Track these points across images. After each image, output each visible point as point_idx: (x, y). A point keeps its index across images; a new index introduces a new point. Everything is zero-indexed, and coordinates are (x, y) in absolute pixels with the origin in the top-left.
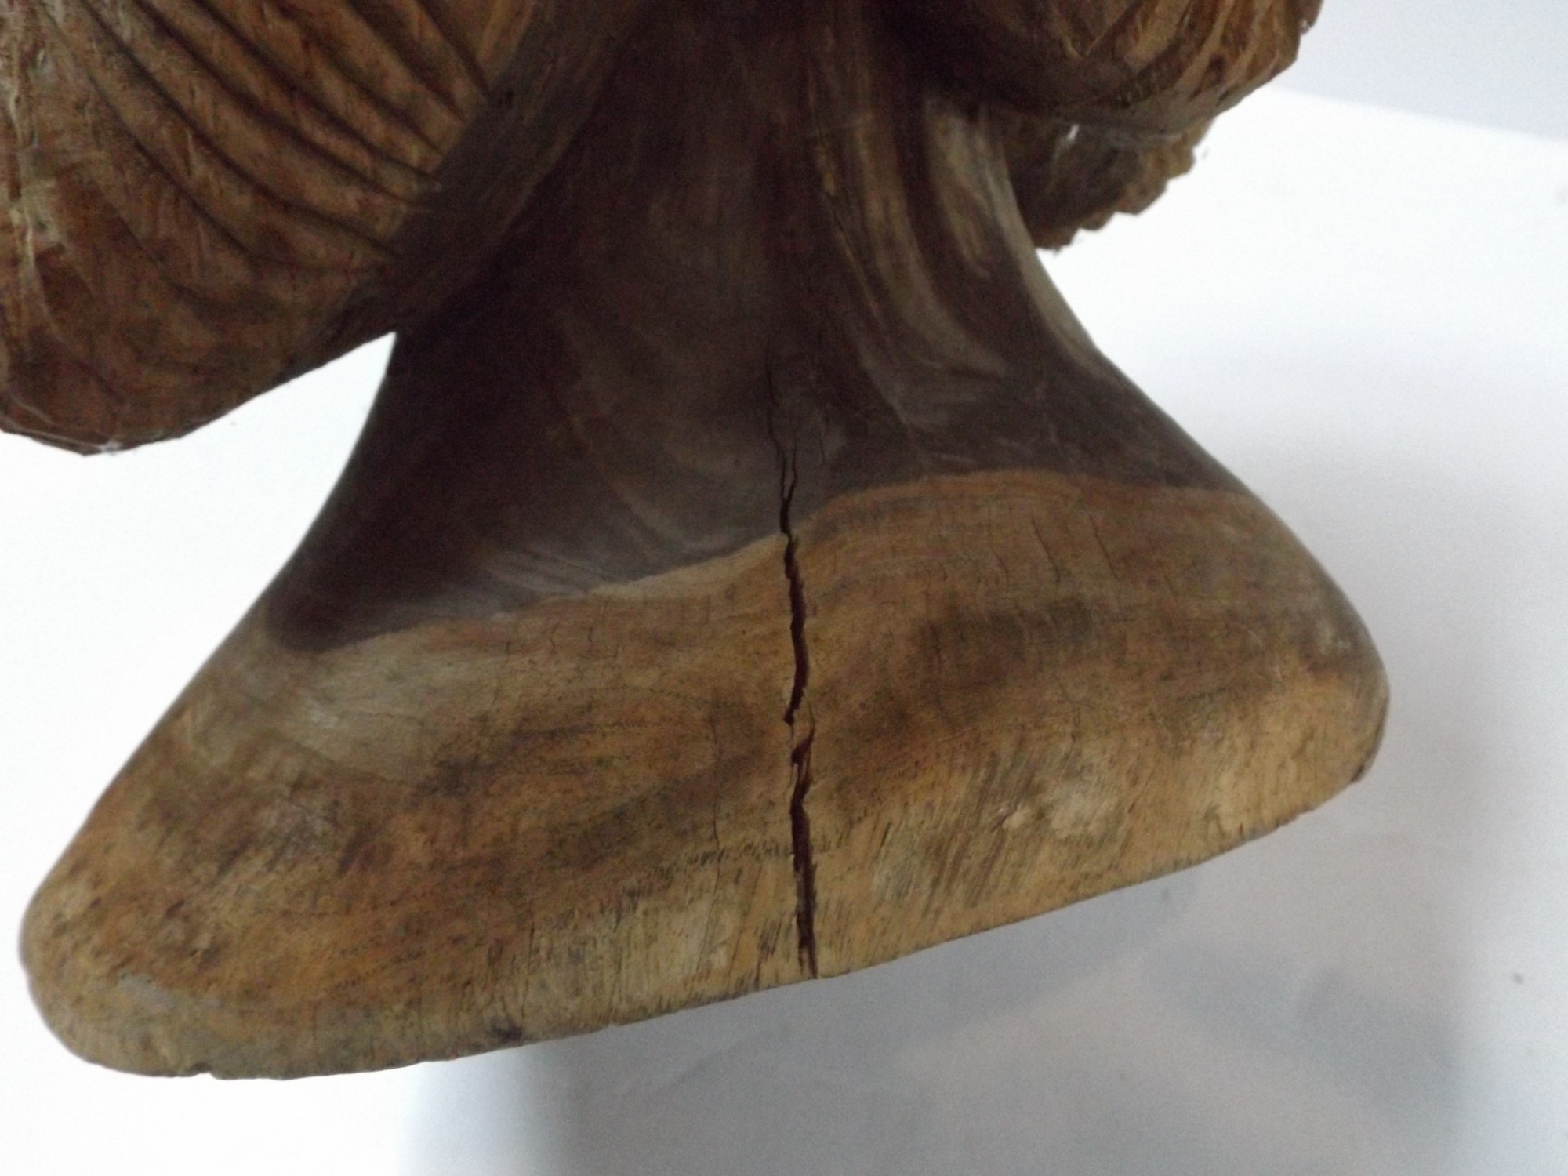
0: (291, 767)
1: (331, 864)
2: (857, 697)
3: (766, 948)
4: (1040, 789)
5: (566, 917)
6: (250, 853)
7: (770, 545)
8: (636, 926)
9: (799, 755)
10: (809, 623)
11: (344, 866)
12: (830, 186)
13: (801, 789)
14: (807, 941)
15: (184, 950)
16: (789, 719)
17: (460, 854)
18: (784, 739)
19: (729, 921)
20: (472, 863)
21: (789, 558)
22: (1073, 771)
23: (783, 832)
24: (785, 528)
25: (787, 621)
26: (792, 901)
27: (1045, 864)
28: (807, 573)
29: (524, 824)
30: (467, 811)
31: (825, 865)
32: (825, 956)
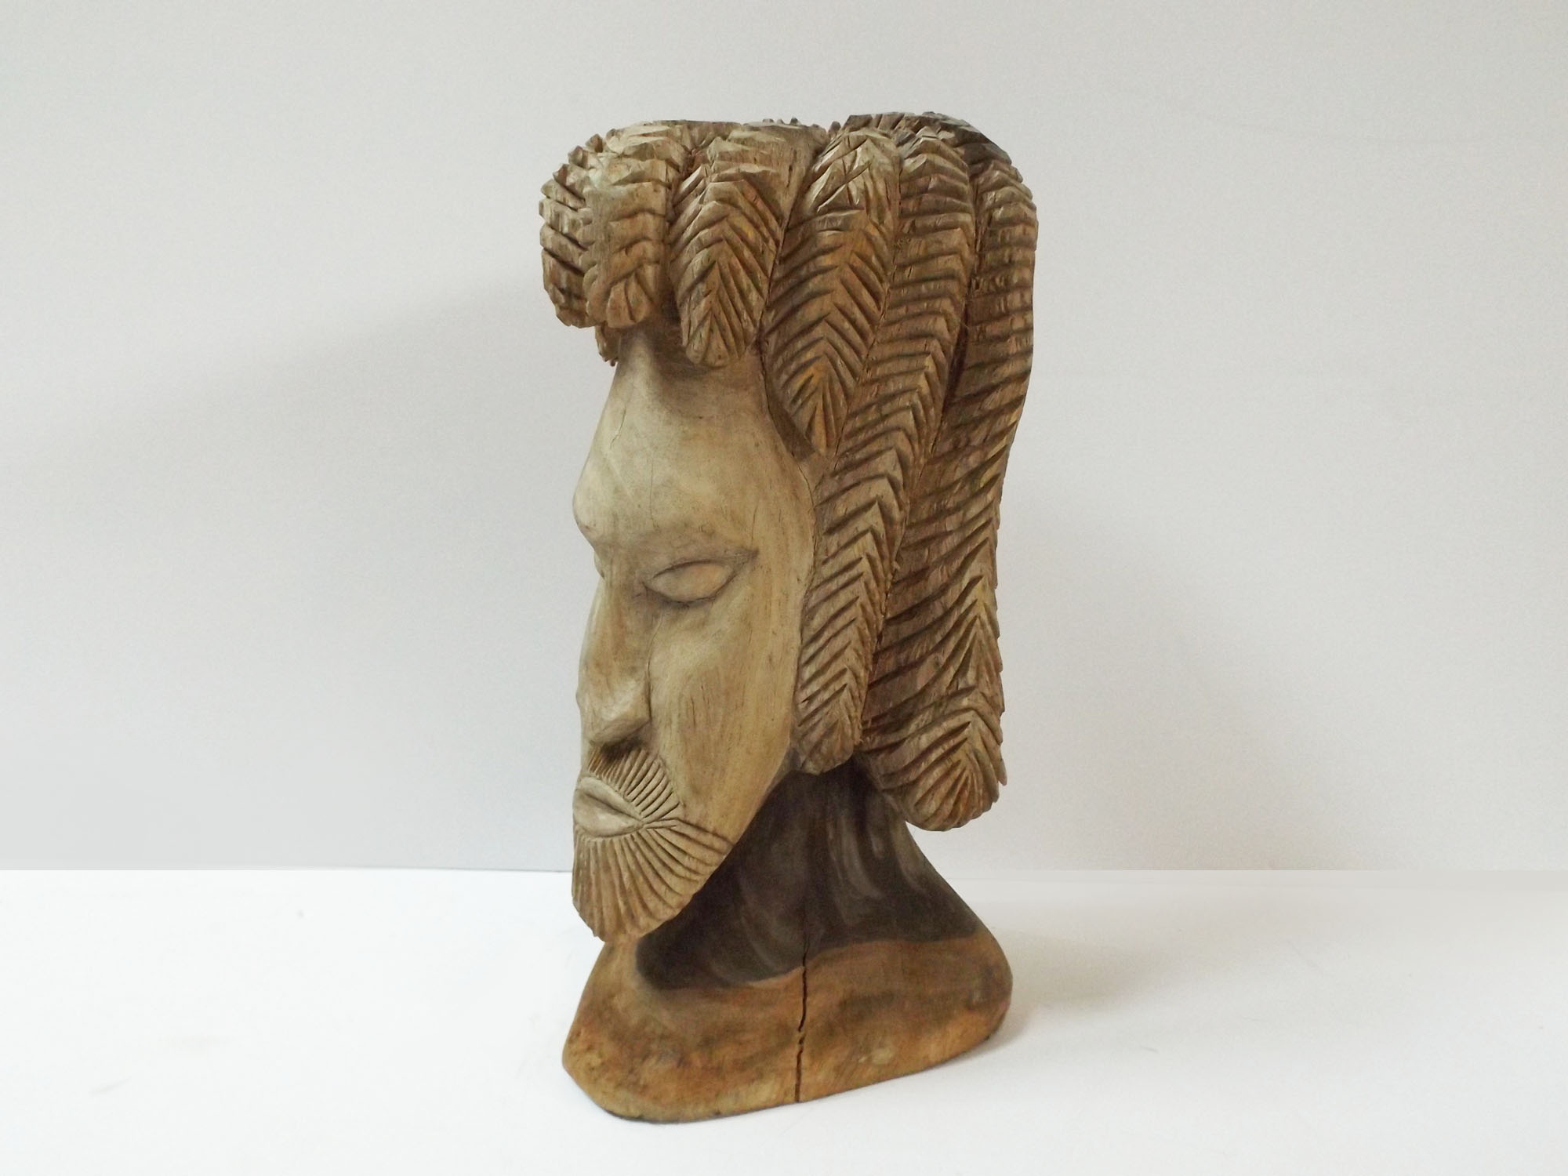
0: (659, 1031)
1: (675, 1063)
2: (819, 1025)
3: (786, 1094)
4: (870, 1051)
5: (735, 1086)
6: (650, 1057)
7: (798, 971)
8: (753, 1087)
9: (801, 1042)
10: (808, 999)
11: (678, 1066)
12: (831, 836)
13: (801, 1052)
14: (797, 1091)
15: (635, 1084)
16: (799, 1030)
17: (709, 1065)
18: (798, 1036)
19: (777, 1087)
20: (712, 1068)
21: (804, 974)
22: (881, 1046)
23: (794, 1064)
24: (804, 964)
25: (801, 999)
26: (794, 1082)
27: (871, 1071)
28: (810, 983)
29: (727, 1057)
30: (711, 1053)
31: (805, 1075)
32: (802, 1097)
